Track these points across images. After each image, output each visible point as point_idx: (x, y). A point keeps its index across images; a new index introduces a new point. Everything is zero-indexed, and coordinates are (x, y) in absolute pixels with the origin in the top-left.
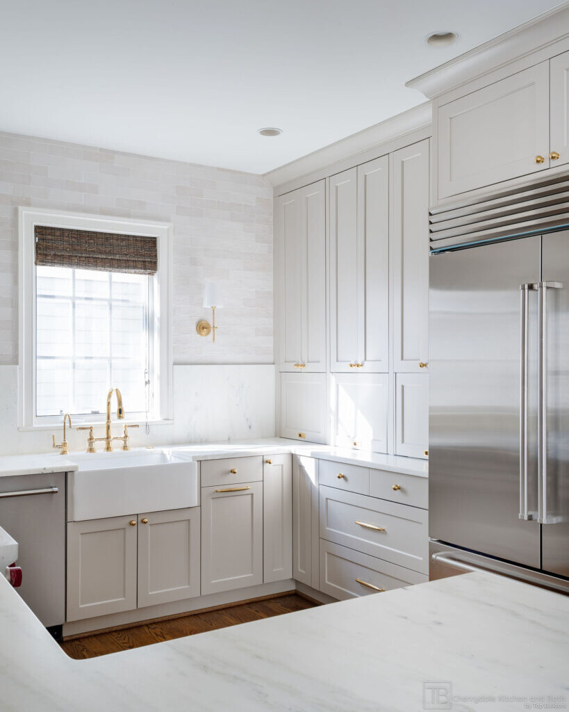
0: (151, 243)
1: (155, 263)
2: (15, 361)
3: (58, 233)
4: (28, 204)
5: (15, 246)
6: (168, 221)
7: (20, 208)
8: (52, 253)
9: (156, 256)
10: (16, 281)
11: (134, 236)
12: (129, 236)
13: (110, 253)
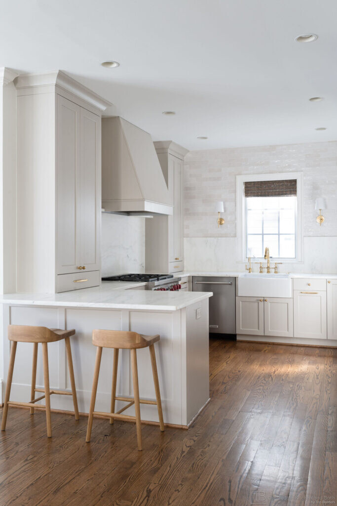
0: (294, 182)
1: (296, 191)
2: (235, 236)
3: (252, 184)
4: (240, 174)
5: (235, 192)
6: (302, 171)
7: (237, 176)
8: (250, 192)
9: (296, 188)
10: (236, 205)
11: (286, 180)
12: (283, 181)
13: (274, 189)
